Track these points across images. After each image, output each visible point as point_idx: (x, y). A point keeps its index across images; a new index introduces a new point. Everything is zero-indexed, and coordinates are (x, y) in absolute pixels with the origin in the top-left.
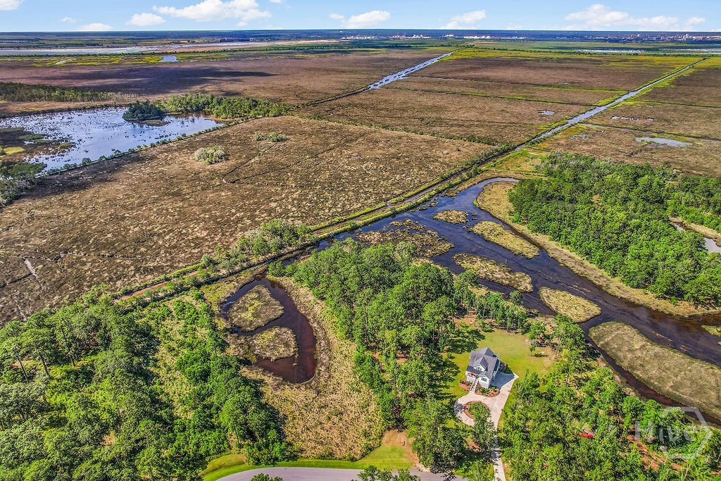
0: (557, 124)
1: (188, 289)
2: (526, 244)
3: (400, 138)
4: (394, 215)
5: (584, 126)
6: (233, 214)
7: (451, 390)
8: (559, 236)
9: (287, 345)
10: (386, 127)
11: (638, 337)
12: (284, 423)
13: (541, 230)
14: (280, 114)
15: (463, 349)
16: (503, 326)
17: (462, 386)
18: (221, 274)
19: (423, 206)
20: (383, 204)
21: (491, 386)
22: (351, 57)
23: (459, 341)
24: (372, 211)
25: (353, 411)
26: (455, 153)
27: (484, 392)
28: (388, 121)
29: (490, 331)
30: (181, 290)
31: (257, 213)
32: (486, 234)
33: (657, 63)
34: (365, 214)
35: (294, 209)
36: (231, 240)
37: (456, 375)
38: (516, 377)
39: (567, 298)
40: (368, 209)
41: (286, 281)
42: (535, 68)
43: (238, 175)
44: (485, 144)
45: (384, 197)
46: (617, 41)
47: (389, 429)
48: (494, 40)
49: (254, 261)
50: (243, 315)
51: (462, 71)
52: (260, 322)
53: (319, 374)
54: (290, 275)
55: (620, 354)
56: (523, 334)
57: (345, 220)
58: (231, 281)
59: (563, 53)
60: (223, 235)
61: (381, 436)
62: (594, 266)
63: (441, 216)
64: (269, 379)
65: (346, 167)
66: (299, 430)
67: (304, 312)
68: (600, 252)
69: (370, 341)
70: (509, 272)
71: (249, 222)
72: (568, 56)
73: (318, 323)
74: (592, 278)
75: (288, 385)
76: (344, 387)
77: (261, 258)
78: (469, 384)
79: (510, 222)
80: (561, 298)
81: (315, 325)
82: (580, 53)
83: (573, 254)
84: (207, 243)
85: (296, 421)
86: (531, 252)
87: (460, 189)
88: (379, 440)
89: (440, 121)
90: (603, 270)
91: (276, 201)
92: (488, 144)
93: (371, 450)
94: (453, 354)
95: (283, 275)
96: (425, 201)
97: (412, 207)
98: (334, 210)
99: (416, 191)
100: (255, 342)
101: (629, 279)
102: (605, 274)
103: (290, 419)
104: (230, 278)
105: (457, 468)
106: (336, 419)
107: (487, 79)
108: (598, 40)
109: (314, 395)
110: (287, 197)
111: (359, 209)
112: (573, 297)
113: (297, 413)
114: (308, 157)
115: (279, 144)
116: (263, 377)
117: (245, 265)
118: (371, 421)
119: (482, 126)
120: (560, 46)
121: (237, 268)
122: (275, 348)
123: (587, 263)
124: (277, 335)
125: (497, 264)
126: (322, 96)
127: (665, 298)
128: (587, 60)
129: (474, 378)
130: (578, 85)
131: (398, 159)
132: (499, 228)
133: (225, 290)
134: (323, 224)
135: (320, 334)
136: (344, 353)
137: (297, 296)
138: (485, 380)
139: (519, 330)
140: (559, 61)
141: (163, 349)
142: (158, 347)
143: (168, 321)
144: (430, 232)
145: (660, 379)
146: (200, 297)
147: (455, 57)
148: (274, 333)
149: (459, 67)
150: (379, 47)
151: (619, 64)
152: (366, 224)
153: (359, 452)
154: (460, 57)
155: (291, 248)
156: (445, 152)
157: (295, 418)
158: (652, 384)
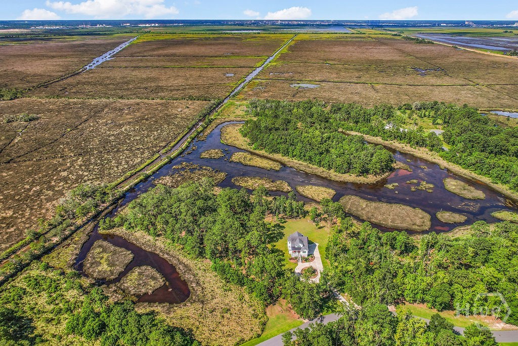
0: (240, 82)
1: (28, 265)
2: (271, 162)
3: (138, 104)
4: (171, 161)
5: (257, 81)
6: (29, 190)
7: (287, 267)
8: (288, 152)
9: (154, 278)
10: (122, 97)
11: (361, 201)
12: (193, 335)
13: (276, 151)
14: (16, 97)
15: (277, 238)
16: (291, 217)
17: (292, 261)
18: (54, 242)
20: (157, 155)
21: (308, 255)
23: (271, 234)
24: (152, 162)
25: (235, 306)
26: (187, 110)
27: (306, 260)
28: (120, 93)
29: (285, 222)
30: (21, 267)
31: (53, 183)
32: (243, 161)
33: (273, 38)
34: (148, 165)
35: (86, 174)
36: (44, 211)
37: (283, 256)
38: (317, 244)
39: (314, 189)
40: (149, 161)
41: (121, 231)
42: (202, 45)
43: (8, 155)
44: (203, 100)
45: (155, 150)
46: (242, 25)
47: (267, 306)
48: (164, 27)
49: (79, 222)
50: (100, 268)
51: (153, 50)
52: (119, 269)
53: (194, 289)
54: (121, 225)
55: (359, 213)
56: (304, 218)
57: (136, 173)
58: (69, 245)
59: (214, 34)
60: (32, 209)
61: (265, 313)
62: (316, 166)
63: (205, 155)
64: (158, 308)
65: (108, 132)
66: (207, 334)
67: (150, 250)
68: (318, 157)
70: (272, 182)
71: (50, 193)
72: (219, 36)
73: (168, 254)
74: (319, 174)
75: (177, 307)
76: (218, 291)
77: (85, 219)
78: (296, 258)
79: (252, 150)
80: (311, 190)
81: (166, 256)
82: (225, 34)
83: (300, 162)
84: (20, 220)
85: (200, 329)
86: (277, 167)
87: (206, 134)
88: (265, 317)
89: (159, 89)
90: (321, 168)
91: (64, 170)
92: (205, 100)
93: (265, 325)
94: (275, 244)
95: (113, 227)
96: (187, 147)
97: (181, 153)
98: (122, 167)
99: (176, 142)
100: (126, 285)
101: (339, 169)
102: (324, 169)
103: (195, 330)
104: (66, 242)
106: (228, 315)
107: (174, 55)
108: (231, 25)
109: (201, 306)
110: (72, 165)
111: (141, 163)
112: (316, 187)
113: (197, 323)
114: (69, 130)
115: (32, 123)
116: (152, 309)
117: (73, 228)
118: (251, 306)
119: (193, 89)
120: (209, 28)
121: (67, 233)
122: (145, 284)
123: (311, 165)
124: (140, 274)
125: (261, 178)
126: (46, 79)
127: (360, 176)
128: (232, 38)
129: (297, 254)
130: (238, 54)
131: (147, 120)
132: (249, 156)
133: (68, 254)
134: (119, 180)
135: (175, 262)
136: (201, 268)
137: (137, 240)
138: (305, 252)
139: (301, 216)
140: (215, 39)
144: (205, 168)
145: (384, 220)
146: (47, 267)
147: (141, 41)
148: (137, 273)
149: (148, 48)
151: (252, 40)
152: (154, 173)
153: (258, 329)
154: (145, 40)
155: (105, 205)
156: (179, 110)
157: (198, 328)
158: (383, 224)
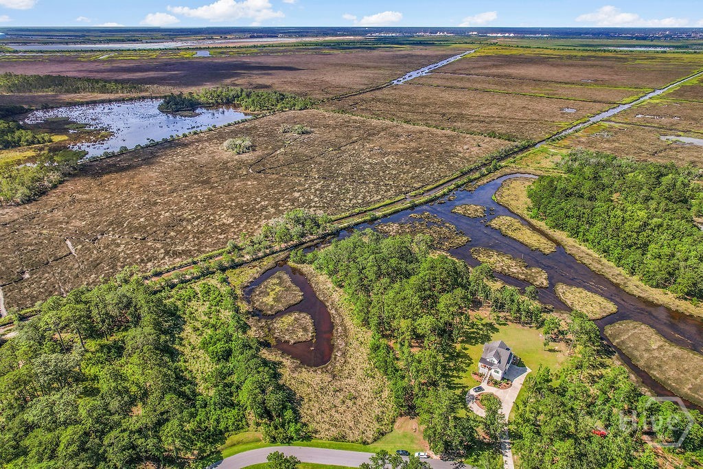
0: (579, 122)
1: (214, 273)
2: (543, 240)
3: (421, 132)
4: (413, 207)
5: (607, 124)
6: (258, 203)
7: (464, 381)
8: (577, 233)
9: (305, 330)
10: (408, 122)
11: (655, 337)
12: (300, 405)
13: (558, 226)
14: (306, 108)
15: (477, 341)
16: (518, 320)
17: (475, 377)
18: (245, 259)
19: (442, 200)
20: (403, 196)
21: (503, 379)
22: (376, 53)
23: (473, 333)
24: (392, 203)
25: (367, 396)
26: (476, 148)
27: (496, 383)
28: (410, 116)
29: (505, 324)
30: (207, 273)
31: (281, 202)
32: (504, 229)
33: (686, 61)
34: (385, 206)
35: (316, 199)
36: (256, 227)
37: (469, 366)
38: (529, 370)
39: (583, 295)
40: (388, 201)
41: (306, 268)
42: (557, 66)
43: (264, 165)
44: (506, 140)
45: (404, 190)
46: (644, 39)
47: (401, 415)
48: (518, 38)
49: (277, 247)
50: (265, 299)
51: (485, 68)
52: (281, 307)
53: (335, 359)
54: (311, 263)
55: (636, 353)
56: (538, 328)
57: (365, 212)
58: (254, 267)
59: (587, 50)
60: (248, 222)
61: (393, 422)
62: (612, 264)
63: (459, 210)
64: (287, 362)
65: (367, 159)
66: (314, 412)
67: (322, 299)
68: (619, 250)
69: (385, 329)
70: (526, 267)
71: (273, 210)
72: (593, 54)
73: (336, 310)
74: (609, 276)
75: (306, 369)
76: (359, 372)
77: (283, 245)
78: (481, 375)
79: (528, 218)
80: (577, 294)
81: (333, 311)
82: (605, 51)
83: (591, 252)
84: (233, 230)
85: (311, 403)
86: (548, 247)
87: (479, 183)
88: (391, 426)
89: (461, 117)
90: (621, 268)
91: (299, 191)
92: (509, 140)
93: (383, 434)
94: (467, 346)
95: (304, 262)
96: (444, 195)
97: (432, 200)
98: (355, 201)
99: (435, 185)
100: (275, 325)
101: (649, 278)
102: (623, 272)
103: (306, 400)
104: (254, 264)
105: (467, 457)
106: (350, 403)
107: (508, 76)
108: (625, 38)
109: (330, 379)
110: (310, 187)
111: (378, 201)
112: (589, 294)
113: (313, 396)
114: (331, 149)
115: (304, 136)
116: (281, 360)
117: (268, 251)
118: (384, 406)
119: (503, 122)
120: (584, 43)
121: (260, 254)
122: (294, 332)
123: (604, 261)
124: (296, 319)
125: (513, 258)
126: (346, 91)
127: (686, 299)
128: (612, 57)
129: (487, 370)
130: (603, 83)
131: (419, 153)
132: (517, 224)
133: (248, 274)
134: (343, 215)
135: (338, 321)
136: (360, 339)
137: (317, 283)
138: (498, 372)
139: (533, 325)
140: (583, 58)
141: (188, 329)
142: (184, 327)
143: (193, 303)
144: (448, 225)
145: (677, 380)
146: (225, 281)
147: (478, 54)
148: (293, 318)
149: (481, 64)
150: (403, 44)
151: (645, 62)
152: (385, 216)
153: (371, 436)
154: (483, 54)
155: (312, 237)
156: (465, 147)
157: (310, 400)
158: (670, 385)
